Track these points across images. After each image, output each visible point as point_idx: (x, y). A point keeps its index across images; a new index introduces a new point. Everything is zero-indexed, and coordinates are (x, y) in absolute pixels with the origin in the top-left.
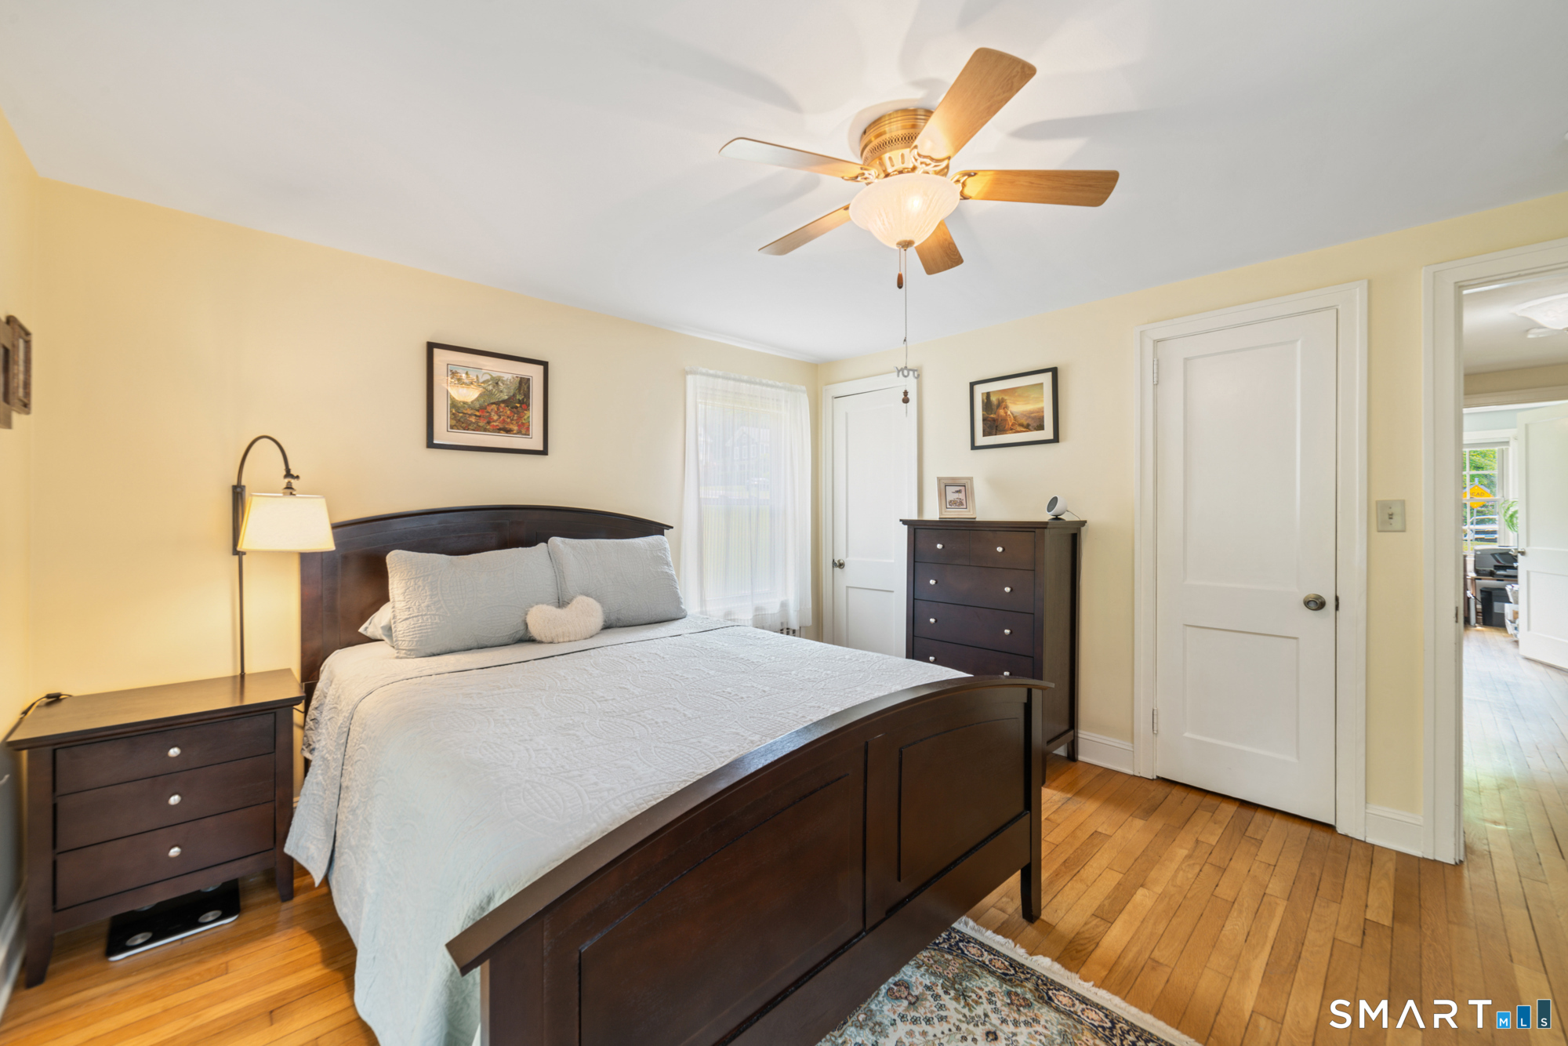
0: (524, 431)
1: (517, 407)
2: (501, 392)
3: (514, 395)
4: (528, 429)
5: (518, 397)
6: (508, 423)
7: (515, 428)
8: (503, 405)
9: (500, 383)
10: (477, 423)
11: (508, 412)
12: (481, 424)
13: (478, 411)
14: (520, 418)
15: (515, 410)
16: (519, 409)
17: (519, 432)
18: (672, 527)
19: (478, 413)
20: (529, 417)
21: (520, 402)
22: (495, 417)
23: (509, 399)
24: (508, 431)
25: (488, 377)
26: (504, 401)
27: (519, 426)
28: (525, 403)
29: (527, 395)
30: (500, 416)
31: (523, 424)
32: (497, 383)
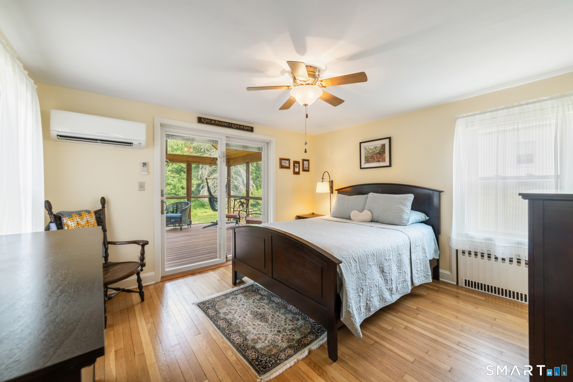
0: (383, 161)
1: (381, 154)
2: (377, 150)
3: (381, 150)
4: (385, 160)
5: (382, 151)
6: (379, 159)
7: (381, 160)
8: (377, 154)
9: (377, 148)
10: (371, 160)
11: (379, 156)
12: (372, 161)
13: (371, 157)
14: (382, 157)
15: (381, 155)
16: (382, 154)
17: (382, 161)
18: (444, 192)
19: (371, 158)
20: (385, 156)
21: (382, 152)
22: (376, 158)
23: (379, 152)
24: (379, 161)
25: (374, 147)
26: (378, 153)
27: (382, 159)
28: (384, 152)
29: (384, 149)
30: (377, 157)
31: (383, 158)
32: (376, 148)
